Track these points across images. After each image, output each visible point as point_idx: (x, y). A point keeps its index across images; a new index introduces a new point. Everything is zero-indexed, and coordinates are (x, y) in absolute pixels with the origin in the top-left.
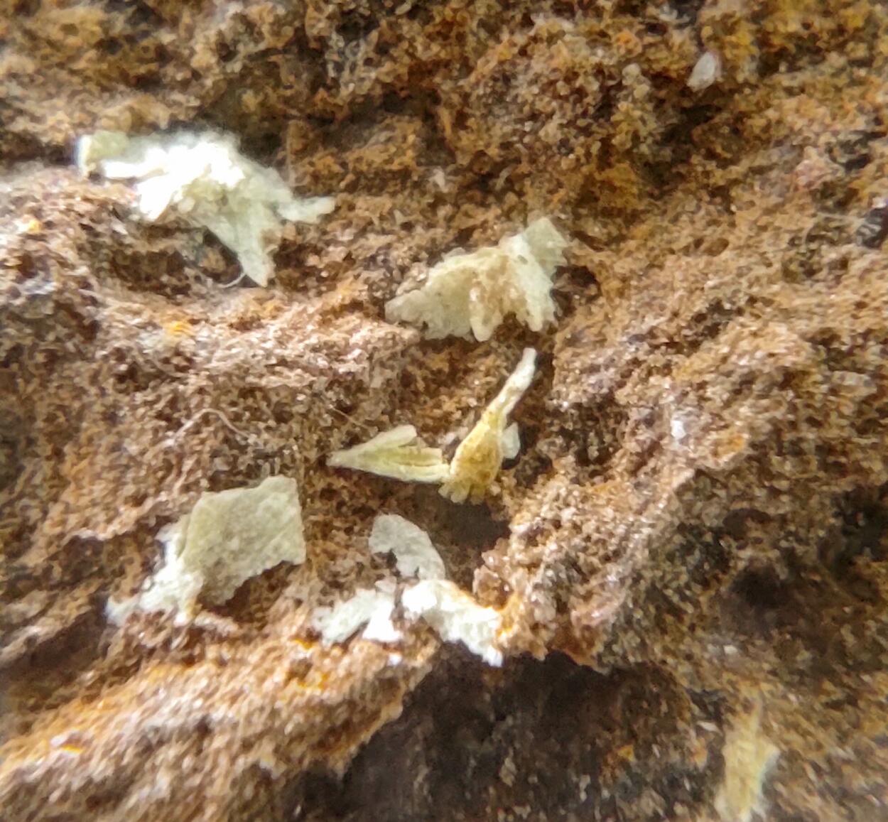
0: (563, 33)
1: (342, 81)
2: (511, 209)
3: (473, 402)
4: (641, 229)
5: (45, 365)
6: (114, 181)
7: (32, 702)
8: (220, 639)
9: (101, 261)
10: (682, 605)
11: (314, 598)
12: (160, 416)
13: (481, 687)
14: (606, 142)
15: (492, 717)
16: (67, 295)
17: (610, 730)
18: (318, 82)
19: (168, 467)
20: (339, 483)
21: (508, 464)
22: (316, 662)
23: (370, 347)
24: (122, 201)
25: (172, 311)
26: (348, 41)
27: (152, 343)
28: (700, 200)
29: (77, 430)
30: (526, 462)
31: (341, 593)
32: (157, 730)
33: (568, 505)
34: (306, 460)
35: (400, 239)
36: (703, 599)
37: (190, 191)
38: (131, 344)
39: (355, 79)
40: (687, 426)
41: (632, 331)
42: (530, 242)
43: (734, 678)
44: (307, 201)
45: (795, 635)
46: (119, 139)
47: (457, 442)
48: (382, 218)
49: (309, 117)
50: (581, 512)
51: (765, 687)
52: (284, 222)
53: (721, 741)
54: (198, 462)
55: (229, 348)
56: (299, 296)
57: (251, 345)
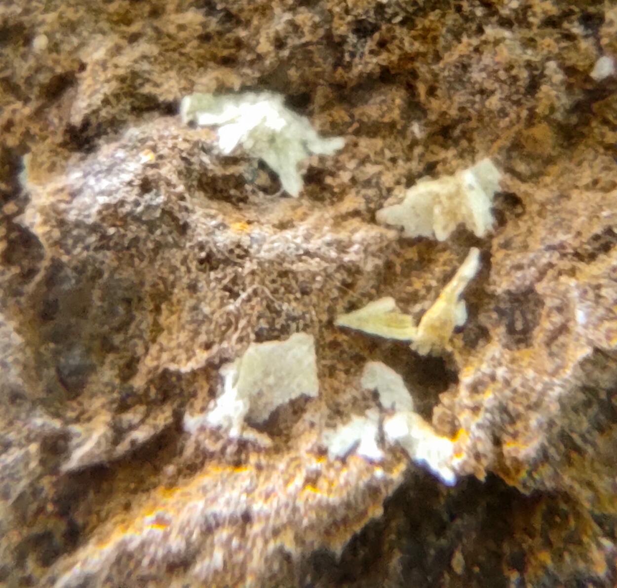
0: (504, 39)
1: (354, 64)
2: (464, 151)
3: (434, 283)
4: (554, 169)
5: (153, 250)
6: (203, 127)
7: (132, 486)
8: (259, 450)
9: (193, 180)
10: (584, 447)
11: (323, 422)
12: (226, 288)
14: (531, 110)
16: (170, 205)
18: (338, 63)
19: (229, 324)
20: (342, 338)
21: (458, 330)
22: (324, 471)
23: (365, 243)
24: (208, 141)
25: (237, 215)
26: (359, 38)
27: (223, 239)
28: (597, 152)
29: (171, 293)
30: (470, 329)
31: (342, 418)
32: (215, 516)
33: (500, 364)
34: (320, 321)
35: (388, 169)
36: (601, 443)
37: (252, 134)
38: (209, 239)
39: (363, 62)
40: (588, 315)
41: (548, 243)
42: (477, 175)
44: (326, 139)
46: (208, 98)
47: (423, 312)
48: (376, 153)
49: (331, 85)
50: (512, 371)
52: (310, 154)
54: (249, 322)
55: (273, 242)
56: (318, 204)
57: (287, 241)
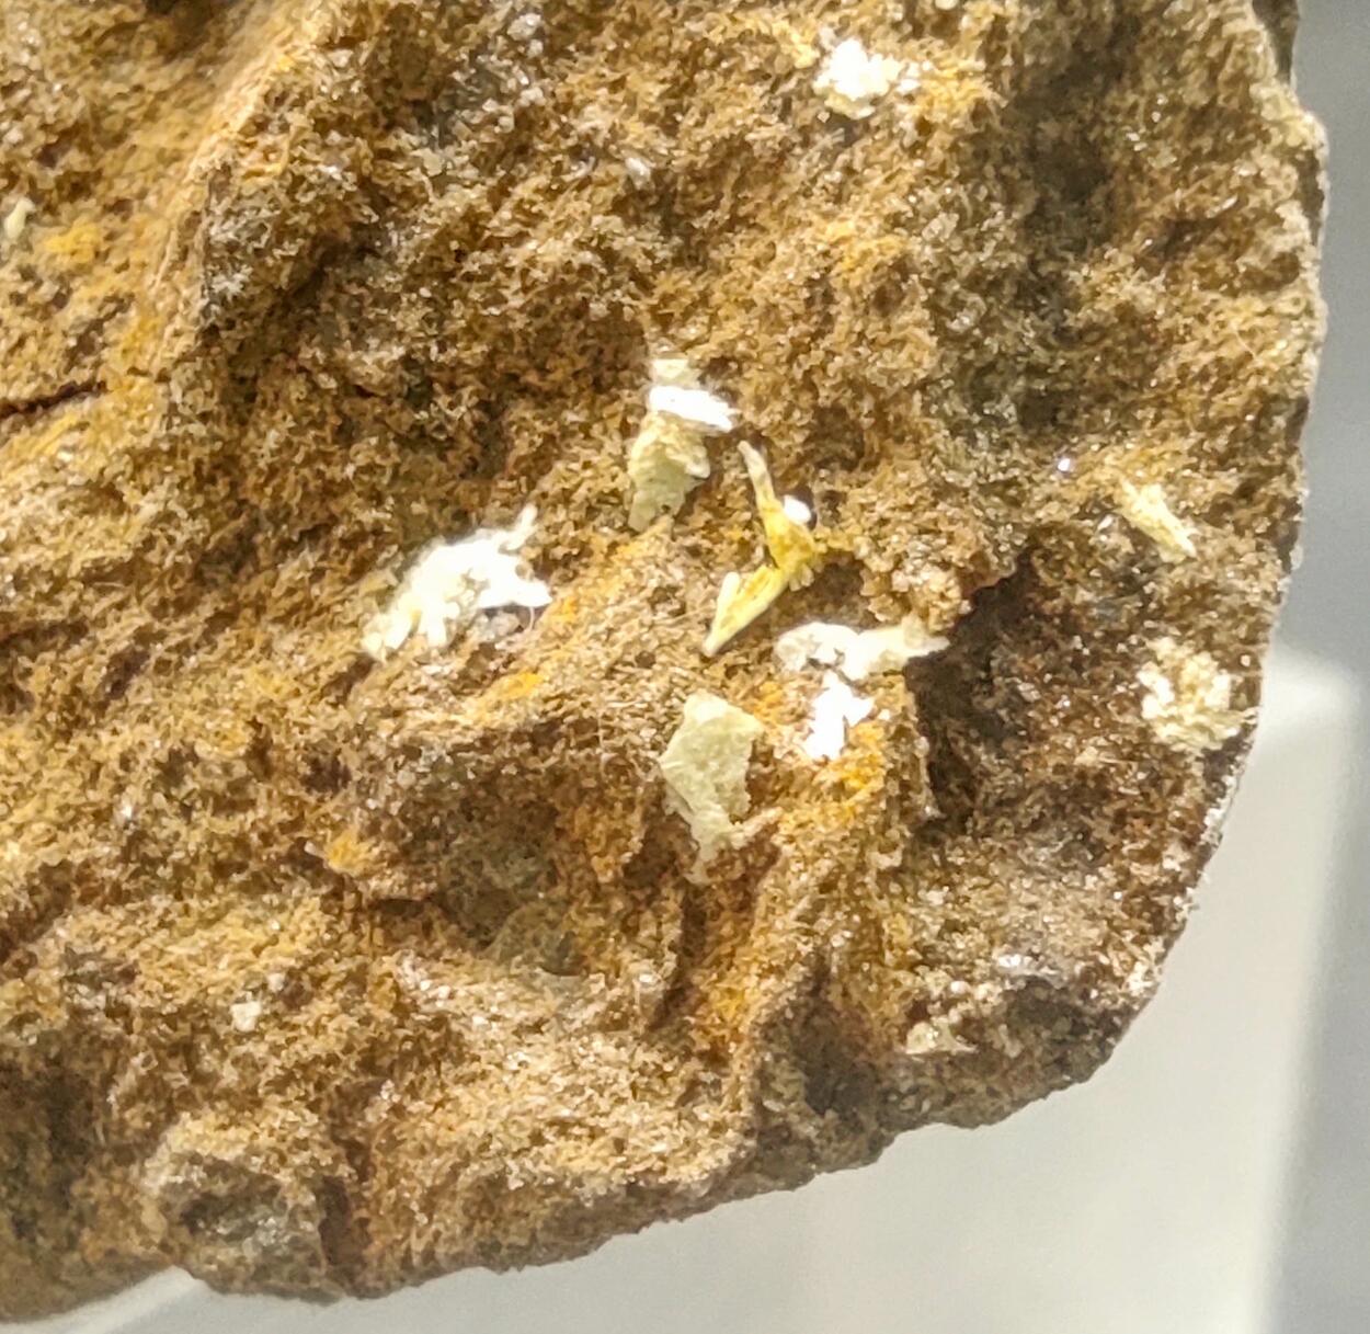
0: (534, 251)
1: (452, 435)
2: (632, 381)
3: (747, 515)
4: (717, 298)
5: (488, 793)
6: (402, 646)
8: (772, 828)
9: (446, 700)
10: (1009, 475)
11: (797, 739)
13: (957, 667)
14: (634, 277)
15: (983, 675)
16: (450, 742)
17: (1057, 595)
18: (441, 451)
19: (622, 770)
20: (729, 658)
21: (812, 524)
24: (420, 651)
25: (516, 679)
26: (427, 409)
28: (728, 241)
29: (550, 807)
30: (820, 510)
31: (808, 718)
33: (874, 504)
34: (694, 669)
36: (1017, 456)
37: (445, 601)
41: (783, 359)
42: (665, 385)
43: (1087, 477)
44: (517, 524)
45: (1088, 409)
47: (766, 550)
48: (567, 479)
49: (463, 476)
50: (886, 497)
51: (1109, 460)
52: (518, 552)
53: (1124, 521)
56: (577, 581)
